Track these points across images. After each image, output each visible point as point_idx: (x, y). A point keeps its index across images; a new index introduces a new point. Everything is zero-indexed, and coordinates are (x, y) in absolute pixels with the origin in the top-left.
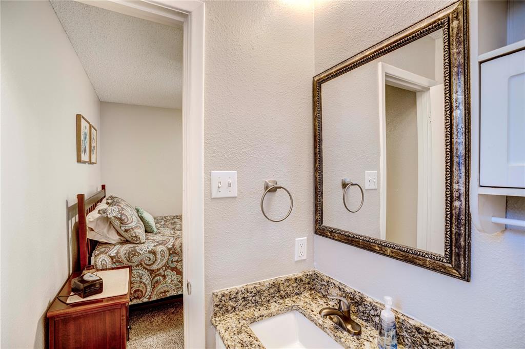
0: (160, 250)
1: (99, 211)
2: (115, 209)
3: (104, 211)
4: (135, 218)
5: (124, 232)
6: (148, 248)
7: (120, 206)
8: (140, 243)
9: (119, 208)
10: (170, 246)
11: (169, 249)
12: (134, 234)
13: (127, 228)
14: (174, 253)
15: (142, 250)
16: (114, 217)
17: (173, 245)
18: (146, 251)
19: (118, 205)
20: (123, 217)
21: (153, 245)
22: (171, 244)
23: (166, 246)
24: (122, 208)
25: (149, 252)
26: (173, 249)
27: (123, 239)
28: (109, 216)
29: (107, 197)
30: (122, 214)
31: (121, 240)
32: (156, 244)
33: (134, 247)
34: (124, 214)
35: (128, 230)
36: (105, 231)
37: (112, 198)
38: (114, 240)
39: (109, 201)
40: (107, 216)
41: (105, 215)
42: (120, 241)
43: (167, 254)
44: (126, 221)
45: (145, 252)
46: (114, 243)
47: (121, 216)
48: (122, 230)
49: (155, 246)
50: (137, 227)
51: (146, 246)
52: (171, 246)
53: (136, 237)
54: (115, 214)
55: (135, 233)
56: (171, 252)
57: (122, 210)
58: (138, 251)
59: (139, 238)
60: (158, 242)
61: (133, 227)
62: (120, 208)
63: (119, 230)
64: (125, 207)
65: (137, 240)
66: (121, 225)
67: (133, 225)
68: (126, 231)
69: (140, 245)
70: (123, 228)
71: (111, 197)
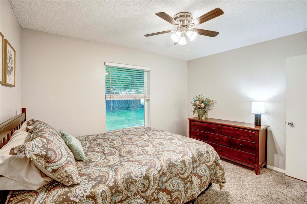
0: (100, 191)
1: (13, 149)
2: (37, 144)
3: (21, 149)
4: (65, 151)
5: (52, 173)
6: (85, 191)
7: (44, 137)
8: (74, 185)
9: (43, 142)
10: (111, 184)
11: (111, 188)
12: (65, 174)
13: (55, 168)
14: (117, 191)
15: (77, 197)
16: (36, 155)
17: (115, 182)
18: (83, 197)
19: (41, 136)
20: (50, 153)
21: (90, 186)
22: (113, 180)
23: (106, 184)
24: (48, 140)
25: (87, 197)
26: (115, 187)
27: (48, 180)
28: (28, 156)
29: (28, 120)
30: (48, 150)
31: (47, 182)
32: (94, 183)
33: (67, 193)
34: (50, 149)
35: (56, 170)
36: (23, 174)
37: (33, 122)
38: (37, 185)
39: (30, 128)
40: (25, 157)
41: (22, 155)
42: (45, 183)
43: (109, 196)
44: (53, 158)
45: (82, 199)
46: (35, 188)
47: (47, 152)
48: (48, 172)
49: (93, 187)
50: (67, 163)
51: (82, 188)
52: (113, 184)
53: (67, 177)
54: (37, 151)
55: (65, 171)
56: (114, 192)
57: (48, 143)
58: (72, 198)
59: (72, 178)
60: (95, 179)
61: (64, 164)
62: (44, 140)
63: (44, 171)
64: (51, 138)
65: (69, 181)
66: (47, 164)
67: (62, 162)
68: (54, 171)
69: (73, 189)
70: (49, 169)
71: (32, 120)
